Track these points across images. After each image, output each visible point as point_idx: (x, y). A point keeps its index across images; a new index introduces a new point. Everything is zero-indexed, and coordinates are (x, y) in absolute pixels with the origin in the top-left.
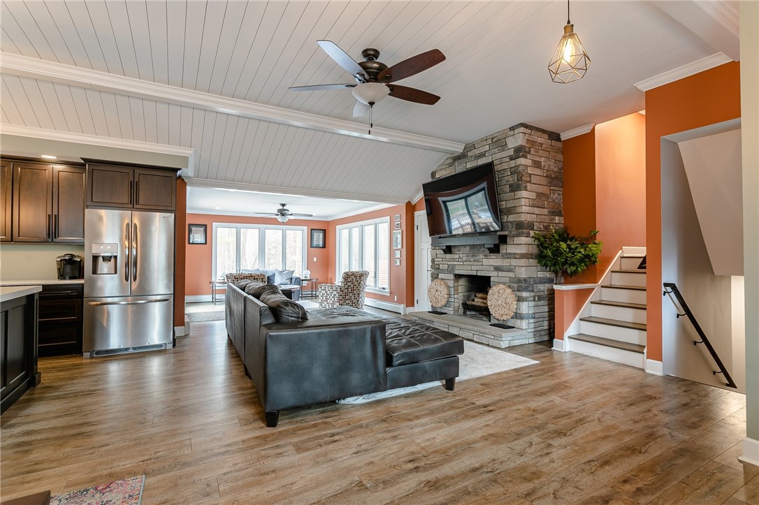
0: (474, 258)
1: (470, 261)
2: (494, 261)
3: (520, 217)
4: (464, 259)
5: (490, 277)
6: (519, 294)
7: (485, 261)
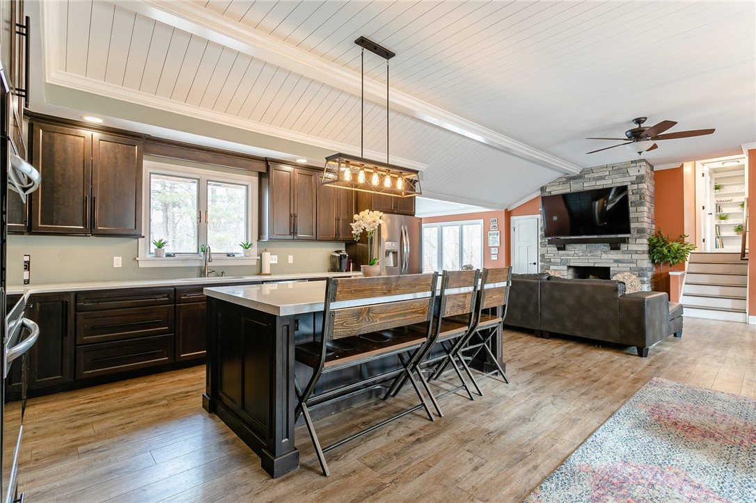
0: (592, 254)
1: (587, 256)
2: (614, 255)
3: (642, 225)
4: (580, 254)
5: (609, 268)
6: (641, 278)
7: (604, 256)
